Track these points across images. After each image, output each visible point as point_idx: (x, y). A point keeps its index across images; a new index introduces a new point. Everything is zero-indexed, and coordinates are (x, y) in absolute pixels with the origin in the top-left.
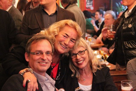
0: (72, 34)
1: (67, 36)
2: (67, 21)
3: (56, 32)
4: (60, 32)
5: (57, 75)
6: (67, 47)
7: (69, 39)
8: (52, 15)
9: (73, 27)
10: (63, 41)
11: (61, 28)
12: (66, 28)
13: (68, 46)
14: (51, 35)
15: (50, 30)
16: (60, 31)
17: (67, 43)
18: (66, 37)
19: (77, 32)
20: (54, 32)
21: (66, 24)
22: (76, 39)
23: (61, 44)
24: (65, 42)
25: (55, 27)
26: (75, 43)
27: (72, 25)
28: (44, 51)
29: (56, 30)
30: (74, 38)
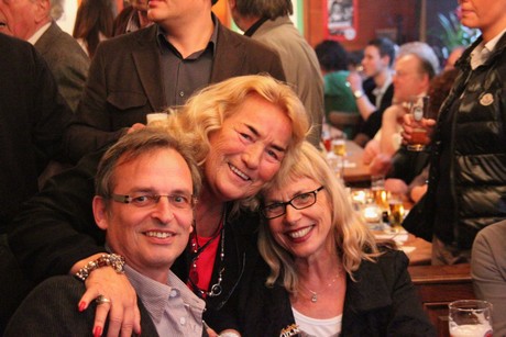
0: (271, 129)
1: (253, 135)
2: (253, 82)
3: (213, 121)
4: (229, 121)
5: (214, 280)
6: (254, 174)
7: (259, 147)
8: (195, 57)
9: (274, 104)
10: (238, 153)
11: (231, 106)
12: (252, 106)
13: (256, 172)
14: (192, 130)
15: (189, 112)
16: (227, 116)
17: (253, 159)
18: (251, 139)
19: (290, 120)
20: (204, 121)
21: (252, 92)
22: (288, 147)
23: (229, 164)
24: (247, 158)
25: (210, 102)
26: (282, 162)
27: (272, 93)
28: (164, 191)
29: (211, 113)
30: (277, 143)
